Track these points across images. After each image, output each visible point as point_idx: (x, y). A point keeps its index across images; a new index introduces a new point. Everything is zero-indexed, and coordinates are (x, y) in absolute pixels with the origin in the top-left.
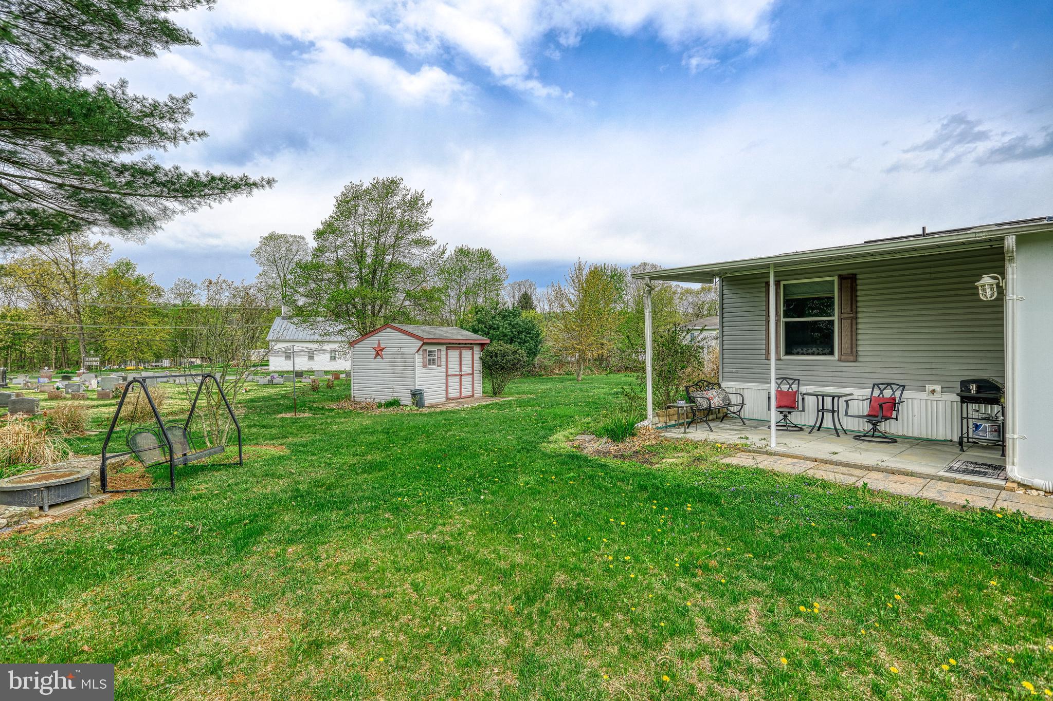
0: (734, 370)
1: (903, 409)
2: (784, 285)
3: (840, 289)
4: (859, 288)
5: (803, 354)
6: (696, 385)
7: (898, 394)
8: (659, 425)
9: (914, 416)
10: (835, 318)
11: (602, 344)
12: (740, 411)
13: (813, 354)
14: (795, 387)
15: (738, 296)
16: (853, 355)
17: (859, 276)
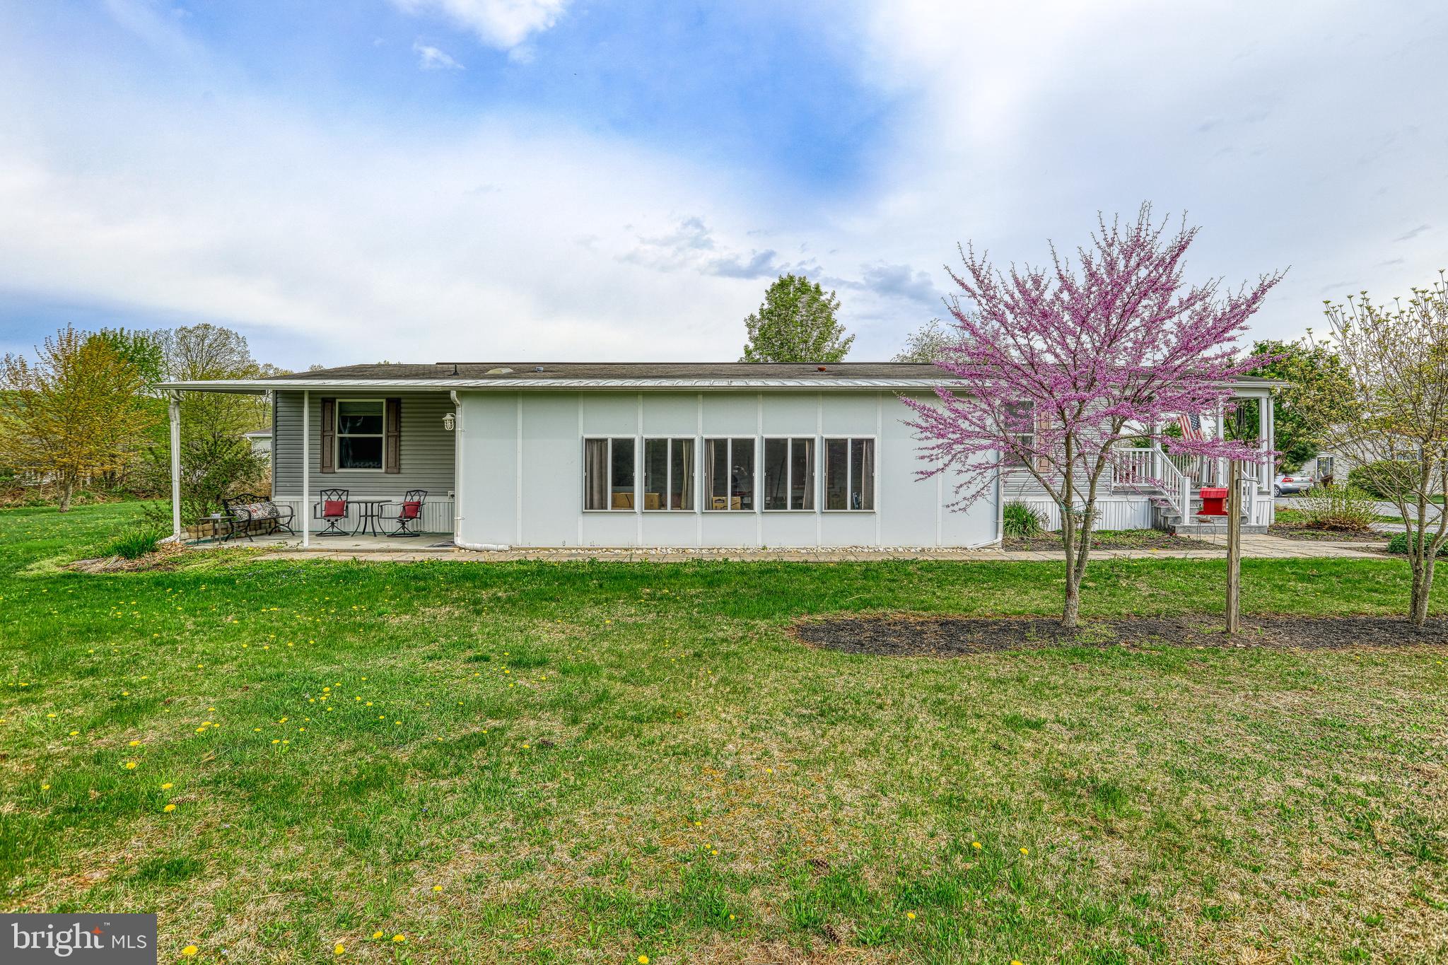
0: (288, 484)
1: (426, 509)
2: (340, 403)
3: (388, 411)
4: (403, 410)
5: (360, 467)
6: (237, 498)
7: (422, 498)
8: (190, 541)
9: (440, 516)
10: (383, 435)
11: (114, 456)
12: (289, 523)
13: (369, 467)
14: (344, 498)
15: (293, 409)
16: (397, 468)
17: (403, 401)
